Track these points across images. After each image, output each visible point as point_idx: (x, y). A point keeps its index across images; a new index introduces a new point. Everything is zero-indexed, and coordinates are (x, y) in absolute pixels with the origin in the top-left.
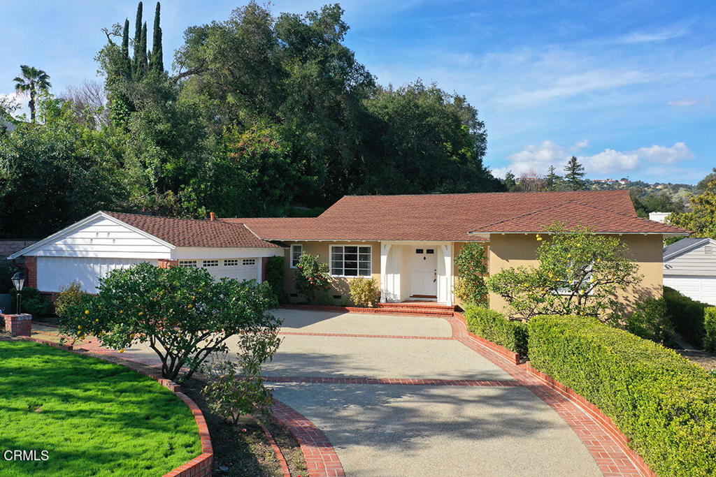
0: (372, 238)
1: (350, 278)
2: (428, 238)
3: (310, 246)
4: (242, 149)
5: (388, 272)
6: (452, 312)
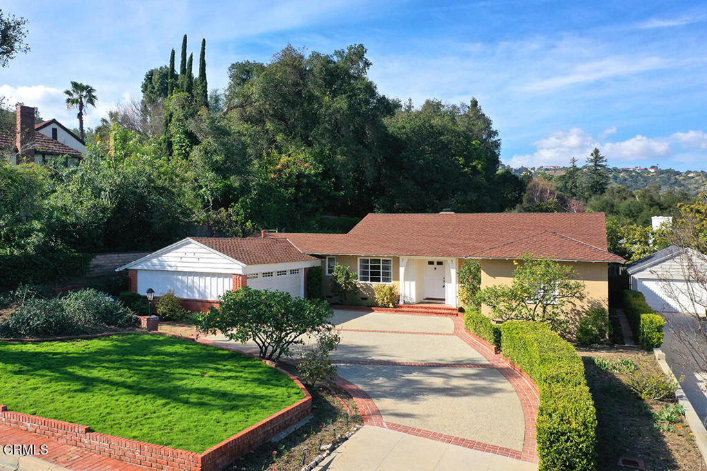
0: (393, 253)
1: (375, 285)
2: (436, 255)
3: (342, 259)
4: (280, 171)
5: (406, 279)
6: (457, 312)
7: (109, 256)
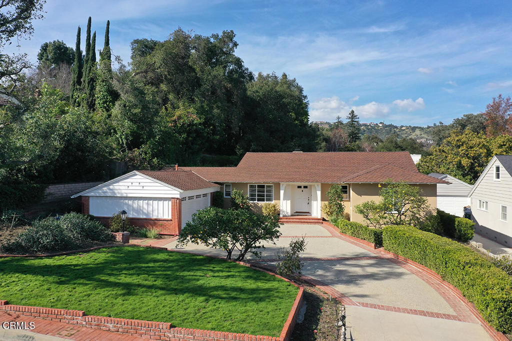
1: (261, 203)
3: (236, 185)
5: (284, 199)
6: (321, 221)
7: (57, 186)
